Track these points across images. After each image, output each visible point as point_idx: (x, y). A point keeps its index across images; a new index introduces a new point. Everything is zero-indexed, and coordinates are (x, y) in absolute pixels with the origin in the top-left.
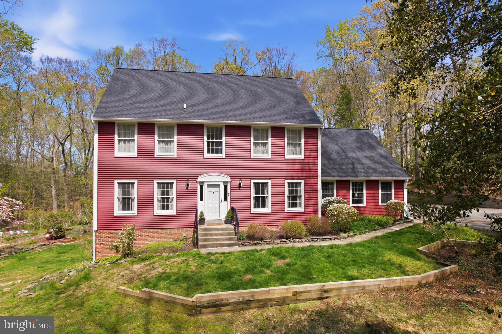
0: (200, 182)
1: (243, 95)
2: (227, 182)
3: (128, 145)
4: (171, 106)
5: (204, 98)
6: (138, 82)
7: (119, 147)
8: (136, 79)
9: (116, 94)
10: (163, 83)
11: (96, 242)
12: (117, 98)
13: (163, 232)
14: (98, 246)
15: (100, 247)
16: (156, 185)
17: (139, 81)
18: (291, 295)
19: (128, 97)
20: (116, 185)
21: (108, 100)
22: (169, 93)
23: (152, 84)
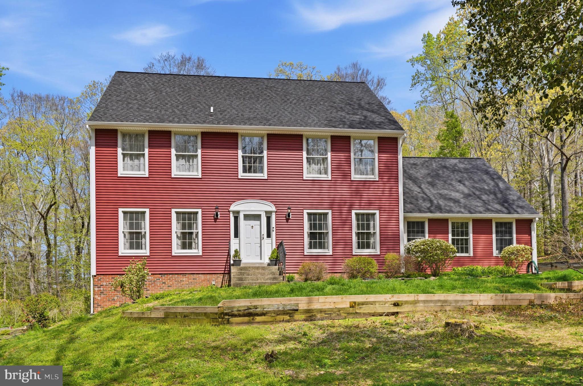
0: (234, 212)
1: (293, 100)
2: (271, 212)
3: (136, 162)
4: (193, 111)
5: (238, 103)
6: (147, 86)
7: (124, 165)
8: (145, 83)
9: (118, 98)
10: (182, 88)
11: (94, 291)
12: (120, 103)
13: (184, 279)
14: (96, 296)
15: (99, 298)
16: (174, 216)
17: (149, 85)
18: (349, 306)
19: (135, 102)
20: (121, 216)
21: (107, 105)
22: (190, 98)
23: (168, 89)
